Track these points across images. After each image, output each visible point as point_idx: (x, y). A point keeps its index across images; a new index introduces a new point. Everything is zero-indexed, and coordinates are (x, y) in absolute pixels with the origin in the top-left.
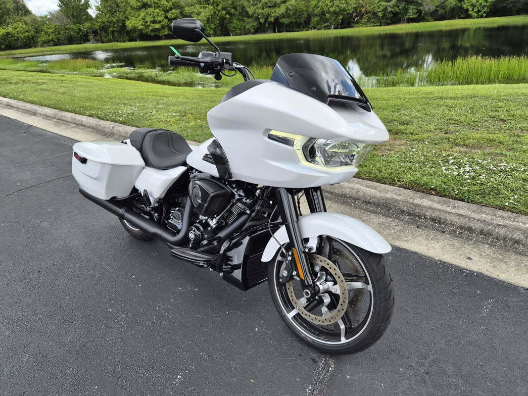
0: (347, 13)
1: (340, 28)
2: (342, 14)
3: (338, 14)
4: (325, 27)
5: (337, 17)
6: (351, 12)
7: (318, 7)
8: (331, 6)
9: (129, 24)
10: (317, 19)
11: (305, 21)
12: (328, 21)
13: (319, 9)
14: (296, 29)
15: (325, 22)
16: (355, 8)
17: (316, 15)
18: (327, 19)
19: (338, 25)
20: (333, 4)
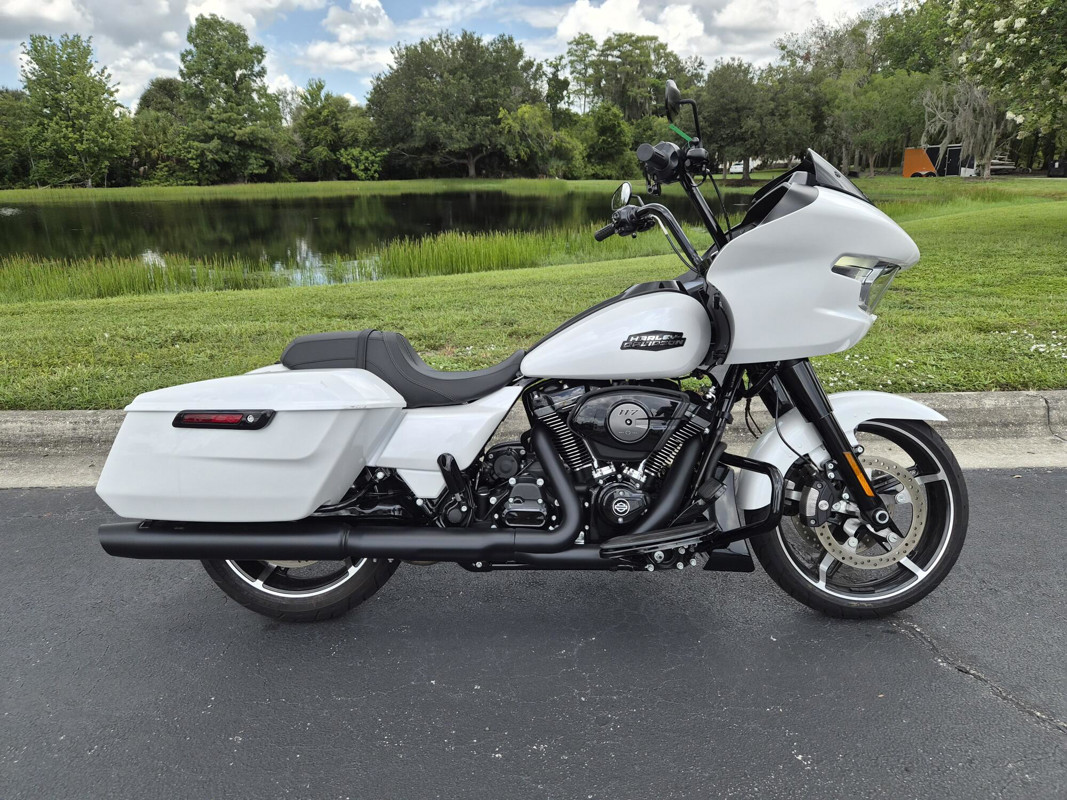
0: (121, 157)
1: (108, 186)
2: (108, 159)
3: (97, 156)
4: (70, 181)
5: (95, 163)
6: (128, 155)
7: (45, 140)
8: (77, 141)
10: (44, 164)
11: (15, 169)
12: (76, 171)
13: (48, 144)
15: (70, 173)
16: (133, 147)
17: (42, 157)
18: (72, 165)
19: (103, 179)
20: (81, 136)
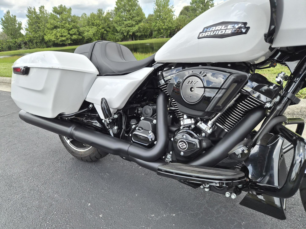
1: (169, 37)
2: (169, 30)
3: (167, 30)
4: (161, 37)
5: (167, 31)
6: (174, 29)
7: (156, 26)
8: (163, 26)
9: (46, 38)
10: (156, 32)
11: (150, 34)
12: (162, 34)
13: (157, 27)
14: (144, 38)
15: (161, 34)
16: (176, 26)
17: (155, 31)
18: (161, 32)
19: (168, 36)
20: (164, 24)
